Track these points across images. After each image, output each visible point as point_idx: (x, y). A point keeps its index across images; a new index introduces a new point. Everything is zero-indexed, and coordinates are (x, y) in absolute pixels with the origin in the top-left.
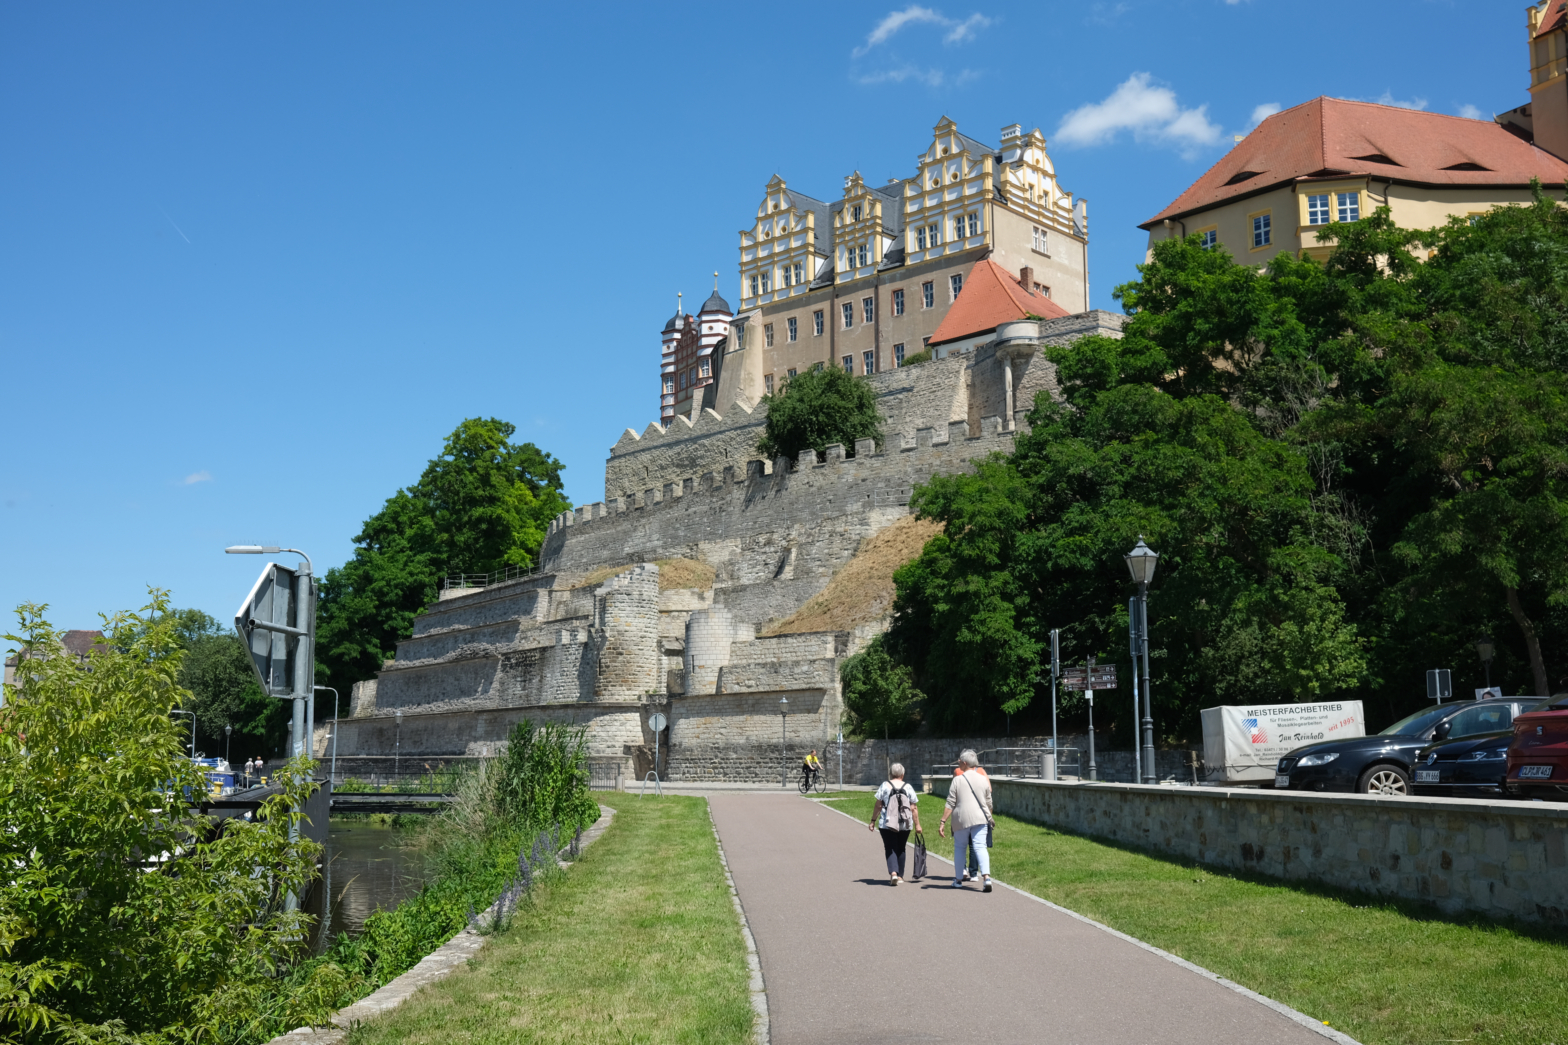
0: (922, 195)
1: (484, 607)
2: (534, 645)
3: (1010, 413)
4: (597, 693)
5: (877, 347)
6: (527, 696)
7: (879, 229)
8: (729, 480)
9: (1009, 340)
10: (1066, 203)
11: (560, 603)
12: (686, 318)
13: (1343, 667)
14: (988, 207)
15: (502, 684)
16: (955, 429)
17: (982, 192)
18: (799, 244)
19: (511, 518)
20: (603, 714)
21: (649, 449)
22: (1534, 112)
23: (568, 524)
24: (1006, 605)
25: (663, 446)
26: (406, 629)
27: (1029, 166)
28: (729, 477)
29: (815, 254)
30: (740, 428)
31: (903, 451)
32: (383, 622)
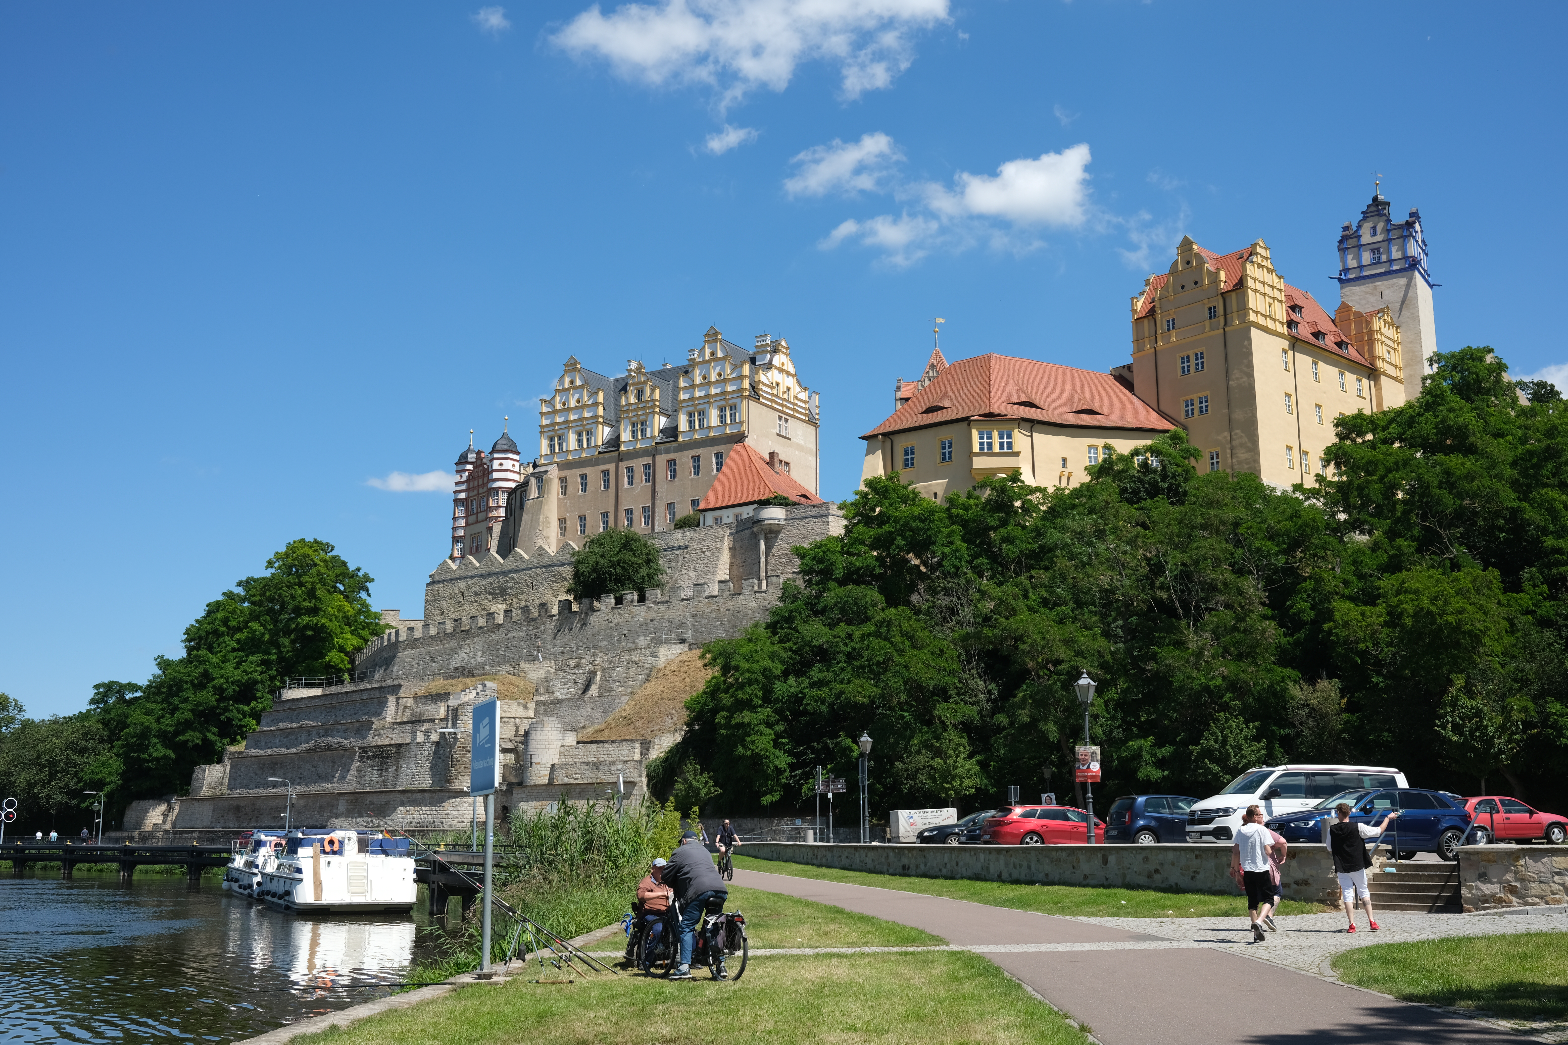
0: (693, 386)
1: (334, 707)
2: (387, 742)
3: (763, 574)
4: (449, 781)
5: (654, 504)
6: (384, 782)
7: (657, 410)
8: (543, 614)
9: (763, 520)
10: (803, 396)
11: (405, 707)
12: (479, 453)
13: (967, 782)
14: (745, 402)
15: (359, 771)
16: (723, 586)
17: (740, 390)
18: (590, 414)
19: (333, 626)
20: (455, 797)
21: (465, 578)
22: (1135, 369)
23: (400, 639)
24: (768, 731)
25: (477, 576)
26: (240, 720)
27: (776, 368)
28: (543, 611)
29: (603, 424)
30: (545, 567)
31: (682, 600)
32: (221, 714)
